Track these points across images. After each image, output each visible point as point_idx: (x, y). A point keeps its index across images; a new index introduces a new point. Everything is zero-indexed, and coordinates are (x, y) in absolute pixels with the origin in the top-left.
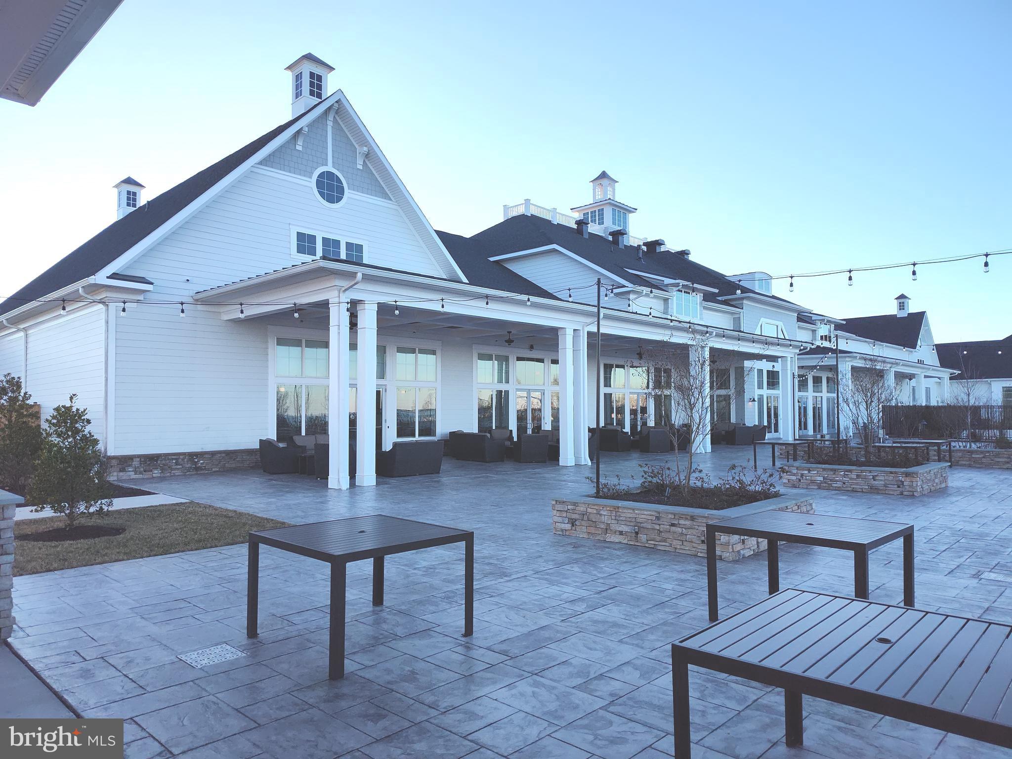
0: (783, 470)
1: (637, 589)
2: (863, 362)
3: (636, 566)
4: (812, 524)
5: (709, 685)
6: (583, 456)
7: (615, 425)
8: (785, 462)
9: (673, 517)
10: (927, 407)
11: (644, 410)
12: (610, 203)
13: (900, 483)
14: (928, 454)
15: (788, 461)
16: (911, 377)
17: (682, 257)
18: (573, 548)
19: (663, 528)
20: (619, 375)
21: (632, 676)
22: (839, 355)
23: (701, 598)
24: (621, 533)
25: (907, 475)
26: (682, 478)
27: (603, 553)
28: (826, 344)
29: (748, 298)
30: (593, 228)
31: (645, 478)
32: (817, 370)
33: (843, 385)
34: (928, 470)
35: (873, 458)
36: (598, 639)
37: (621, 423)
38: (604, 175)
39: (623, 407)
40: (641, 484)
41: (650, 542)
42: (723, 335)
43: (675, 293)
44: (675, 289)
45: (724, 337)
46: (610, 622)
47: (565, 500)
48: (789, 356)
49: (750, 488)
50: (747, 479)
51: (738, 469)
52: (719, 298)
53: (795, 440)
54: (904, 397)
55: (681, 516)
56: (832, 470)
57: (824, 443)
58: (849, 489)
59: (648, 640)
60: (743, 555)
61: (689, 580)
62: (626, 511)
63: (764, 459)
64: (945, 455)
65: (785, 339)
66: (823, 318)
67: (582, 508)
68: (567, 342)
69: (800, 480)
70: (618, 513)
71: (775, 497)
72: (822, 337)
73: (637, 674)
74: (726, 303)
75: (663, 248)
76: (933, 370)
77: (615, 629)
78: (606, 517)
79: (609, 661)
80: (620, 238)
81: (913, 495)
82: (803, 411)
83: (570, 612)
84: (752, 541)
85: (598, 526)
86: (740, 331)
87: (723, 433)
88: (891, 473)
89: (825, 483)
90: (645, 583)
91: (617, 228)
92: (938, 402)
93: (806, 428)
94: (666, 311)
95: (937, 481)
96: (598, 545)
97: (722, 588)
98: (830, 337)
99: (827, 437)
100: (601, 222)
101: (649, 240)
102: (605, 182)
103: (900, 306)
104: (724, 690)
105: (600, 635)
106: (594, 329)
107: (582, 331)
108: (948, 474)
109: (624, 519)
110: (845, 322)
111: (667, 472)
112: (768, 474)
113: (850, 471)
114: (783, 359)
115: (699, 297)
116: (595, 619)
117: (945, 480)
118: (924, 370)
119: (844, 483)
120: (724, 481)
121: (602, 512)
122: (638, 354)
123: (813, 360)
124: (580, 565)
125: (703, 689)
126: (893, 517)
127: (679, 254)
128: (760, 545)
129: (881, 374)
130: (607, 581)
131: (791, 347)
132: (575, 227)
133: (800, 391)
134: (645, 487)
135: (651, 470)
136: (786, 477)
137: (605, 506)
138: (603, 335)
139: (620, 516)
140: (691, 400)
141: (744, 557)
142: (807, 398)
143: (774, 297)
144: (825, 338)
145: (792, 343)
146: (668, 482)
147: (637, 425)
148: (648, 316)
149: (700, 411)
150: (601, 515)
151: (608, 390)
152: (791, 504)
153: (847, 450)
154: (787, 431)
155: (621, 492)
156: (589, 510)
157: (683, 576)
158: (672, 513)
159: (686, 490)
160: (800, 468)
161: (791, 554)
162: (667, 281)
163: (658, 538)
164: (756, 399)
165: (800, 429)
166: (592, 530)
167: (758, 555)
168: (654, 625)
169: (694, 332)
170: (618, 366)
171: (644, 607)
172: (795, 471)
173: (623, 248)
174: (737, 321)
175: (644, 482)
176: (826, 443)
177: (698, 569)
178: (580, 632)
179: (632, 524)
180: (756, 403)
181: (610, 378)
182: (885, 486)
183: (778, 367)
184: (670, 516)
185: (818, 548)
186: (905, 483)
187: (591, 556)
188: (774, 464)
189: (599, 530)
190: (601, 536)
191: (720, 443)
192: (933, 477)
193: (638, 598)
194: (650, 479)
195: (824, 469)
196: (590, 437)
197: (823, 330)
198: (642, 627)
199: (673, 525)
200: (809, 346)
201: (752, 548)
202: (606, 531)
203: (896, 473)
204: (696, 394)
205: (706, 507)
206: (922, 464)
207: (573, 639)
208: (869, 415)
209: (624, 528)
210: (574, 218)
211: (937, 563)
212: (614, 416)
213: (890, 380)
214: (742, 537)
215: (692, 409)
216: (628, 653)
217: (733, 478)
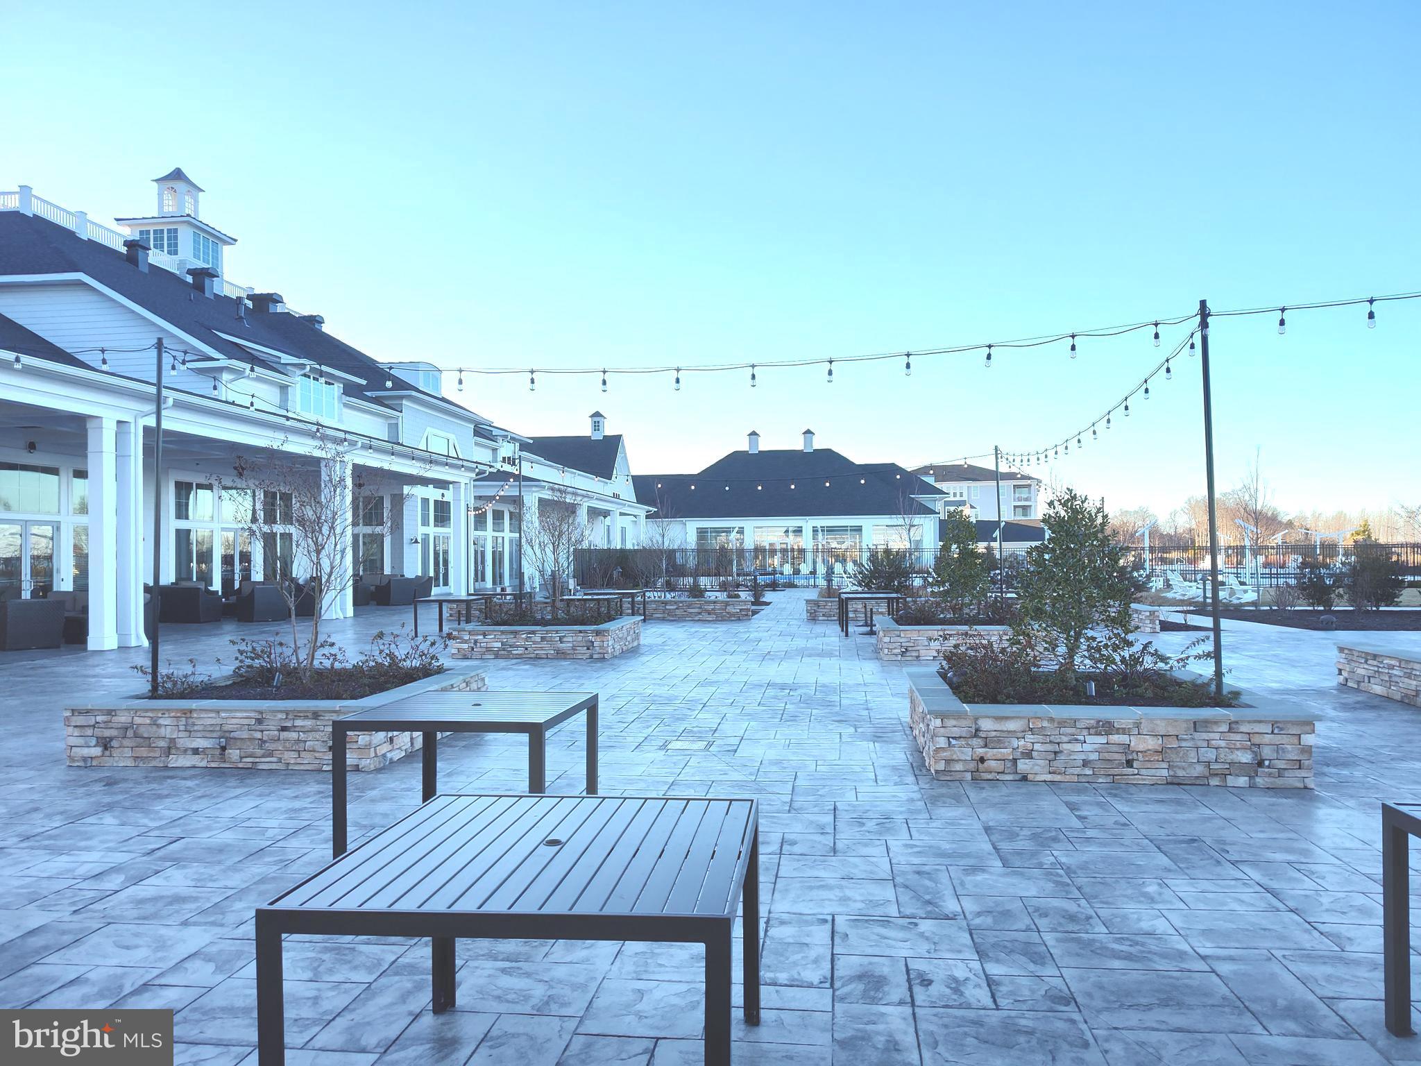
0: (450, 636)
1: (218, 836)
2: (550, 492)
3: (220, 800)
4: (480, 705)
5: (326, 957)
6: (133, 632)
7: (195, 580)
8: (455, 625)
9: (284, 717)
10: (622, 551)
11: (246, 557)
12: (189, 223)
13: (590, 644)
14: (621, 606)
15: (459, 624)
16: (606, 514)
17: (312, 326)
18: (104, 786)
19: (268, 735)
20: (202, 502)
21: (202, 973)
22: (522, 483)
23: (324, 831)
24: (196, 751)
25: (598, 633)
26: (302, 656)
27: (161, 787)
28: (507, 468)
29: (409, 398)
30: (157, 258)
31: (241, 661)
32: (497, 501)
33: (527, 522)
34: (620, 626)
35: (561, 614)
36: (141, 929)
37: (206, 577)
38: (177, 175)
39: (210, 552)
40: (234, 671)
41: (245, 760)
42: (370, 445)
43: (299, 379)
44: (299, 372)
45: (370, 448)
46: (168, 897)
47: (90, 707)
48: (463, 481)
49: (405, 664)
50: (400, 653)
51: (387, 639)
52: (368, 394)
53: (469, 595)
54: (596, 537)
55: (297, 714)
56: (512, 632)
57: (505, 599)
58: (533, 656)
59: (232, 911)
60: (391, 759)
61: (305, 808)
62: (206, 716)
63: (428, 622)
64: (639, 608)
65: (458, 458)
66: (506, 433)
67: (123, 719)
68: (105, 442)
69: (473, 649)
70: (190, 721)
71: (439, 673)
72: (504, 458)
73: (211, 967)
74: (377, 401)
75: (280, 309)
76: (629, 506)
77: (176, 907)
78: (168, 728)
79: (161, 959)
80: (207, 281)
81: (604, 658)
82: (480, 557)
83: (91, 894)
84: (404, 739)
85: (153, 745)
86: (398, 444)
87: (373, 588)
88: (580, 632)
89: (504, 650)
90: (234, 824)
91: (200, 264)
92: (633, 545)
93: (483, 580)
94: (284, 404)
95: (629, 638)
96: (153, 775)
97: (353, 811)
98: (514, 459)
99: (509, 591)
100: (173, 251)
101: (257, 292)
102: (180, 186)
103: (595, 426)
104: (349, 958)
105: (146, 922)
106: (151, 422)
107: (132, 426)
108: (641, 629)
109: (200, 728)
110: (531, 441)
111: (279, 649)
112: (428, 643)
113: (533, 632)
114: (456, 485)
115: (337, 388)
116: (139, 897)
117: (637, 637)
118: (619, 507)
119: (526, 649)
120: (367, 657)
121: (161, 721)
122: (235, 468)
123: (490, 489)
124: (116, 814)
125: (316, 964)
126: (580, 686)
127: (307, 321)
128: (415, 742)
129: (572, 509)
130: (167, 832)
131: (463, 469)
132: (124, 250)
133: (476, 529)
134: (241, 676)
135: (250, 648)
136: (454, 646)
137: (168, 710)
138: (169, 433)
139: (194, 725)
140: (317, 539)
141: (392, 762)
142: (485, 539)
143: (443, 400)
144: (510, 461)
145: (465, 463)
146: (278, 664)
147: (233, 580)
148: (249, 408)
149: (332, 555)
150: (159, 726)
151: (183, 524)
152: (457, 681)
153: (531, 606)
154: (459, 585)
155: (197, 686)
156: (138, 720)
157: (297, 804)
158: (281, 712)
159: (308, 674)
160: (473, 633)
161: (457, 748)
162: (286, 358)
163: (259, 752)
164: (419, 540)
165: (476, 580)
166: (143, 752)
167: (413, 756)
168: (244, 886)
169: (324, 438)
170: (200, 486)
171: (229, 863)
172: (467, 637)
173: (212, 298)
174: (394, 428)
175: (239, 668)
176: (508, 597)
177: (321, 790)
178: (109, 924)
179: (215, 735)
180: (420, 545)
181: (187, 505)
182: (574, 648)
183: (449, 496)
184: (280, 716)
185: (491, 736)
186: (595, 644)
187: (141, 795)
188: (441, 630)
189: (155, 751)
190: (158, 760)
191: (367, 604)
192: (626, 634)
193: (221, 849)
194: (248, 662)
195: (503, 632)
196: (147, 601)
197: (507, 450)
198: (225, 892)
199: (284, 729)
200: (489, 470)
201: (404, 748)
202: (168, 751)
203: (585, 632)
204: (325, 530)
205: (338, 697)
206: (614, 619)
207: (95, 939)
208: (556, 561)
209: (201, 743)
210: (124, 237)
211: (625, 738)
212: (194, 565)
213: (582, 514)
214: (390, 734)
215: (318, 552)
216: (196, 938)
217: (381, 652)
